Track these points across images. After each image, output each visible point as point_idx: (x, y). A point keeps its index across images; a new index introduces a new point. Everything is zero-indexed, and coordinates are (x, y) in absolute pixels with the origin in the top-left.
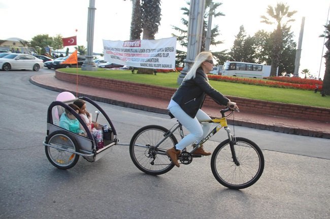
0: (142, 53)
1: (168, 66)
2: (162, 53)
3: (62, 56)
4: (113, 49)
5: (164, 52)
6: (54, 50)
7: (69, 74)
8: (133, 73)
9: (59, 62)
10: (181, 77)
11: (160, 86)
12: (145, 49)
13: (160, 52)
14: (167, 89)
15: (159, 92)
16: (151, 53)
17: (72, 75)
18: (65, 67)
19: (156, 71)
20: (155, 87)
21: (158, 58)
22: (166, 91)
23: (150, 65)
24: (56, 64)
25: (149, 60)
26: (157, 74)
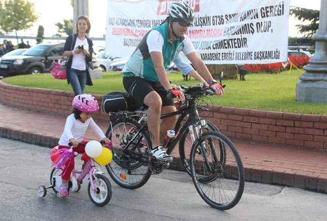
0: (204, 28)
1: (269, 55)
2: (255, 21)
3: (22, 46)
4: (132, 23)
5: (260, 20)
6: (7, 31)
7: (27, 90)
8: (187, 80)
9: (14, 61)
10: (305, 81)
11: (247, 108)
12: (211, 15)
13: (247, 21)
14: (265, 116)
15: (242, 124)
16: (226, 25)
17: (33, 91)
18: (29, 72)
19: (243, 71)
20: (233, 112)
21: (244, 36)
22: (262, 120)
23: (225, 56)
24: (5, 66)
25: (221, 45)
26: (246, 77)
